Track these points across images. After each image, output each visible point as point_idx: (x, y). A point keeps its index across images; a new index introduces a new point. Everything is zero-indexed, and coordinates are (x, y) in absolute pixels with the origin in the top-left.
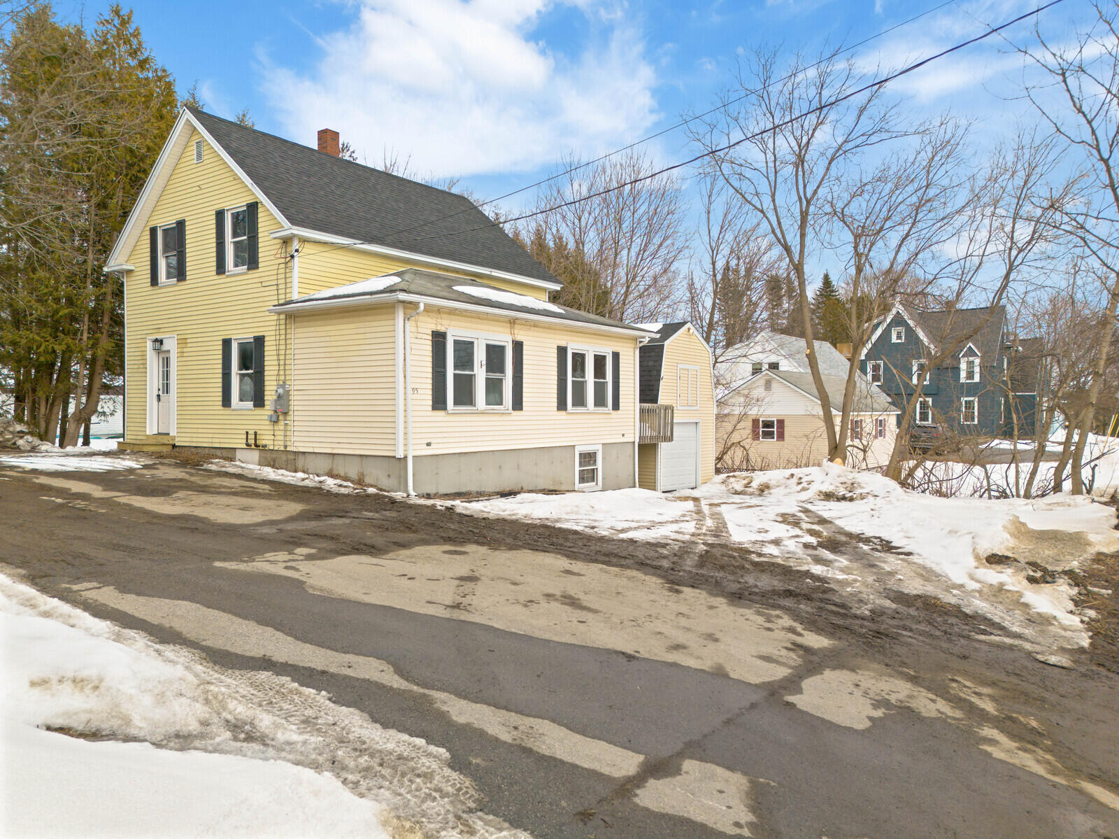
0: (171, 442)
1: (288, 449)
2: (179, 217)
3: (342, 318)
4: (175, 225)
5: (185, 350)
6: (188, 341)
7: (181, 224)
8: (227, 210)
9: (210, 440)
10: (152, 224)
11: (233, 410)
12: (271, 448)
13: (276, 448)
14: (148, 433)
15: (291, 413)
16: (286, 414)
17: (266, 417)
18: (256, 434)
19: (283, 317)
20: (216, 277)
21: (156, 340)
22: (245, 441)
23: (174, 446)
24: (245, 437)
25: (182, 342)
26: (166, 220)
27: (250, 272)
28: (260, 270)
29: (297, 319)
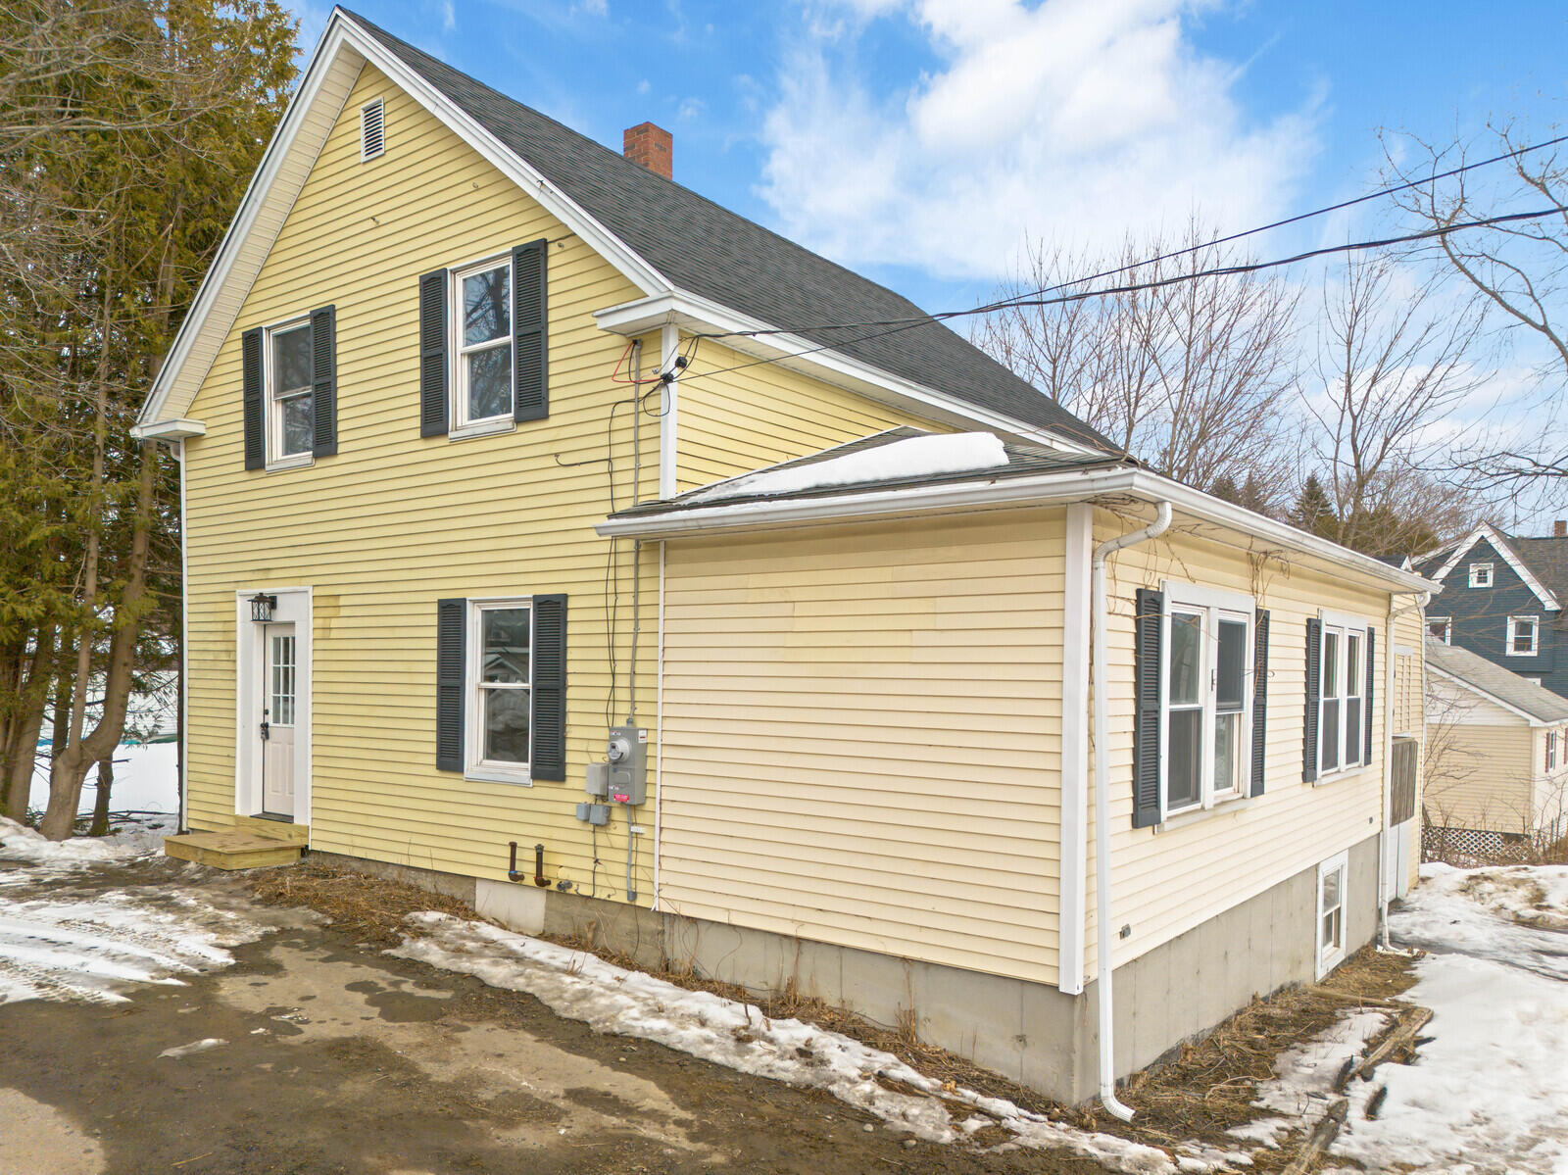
0: (298, 842)
1: (640, 902)
2: (319, 302)
3: (840, 550)
4: (307, 323)
5: (334, 623)
6: (342, 601)
7: (324, 319)
8: (454, 272)
9: (404, 849)
10: (248, 323)
11: (469, 781)
12: (586, 891)
13: (601, 894)
14: (238, 812)
15: (649, 805)
16: (633, 807)
17: (572, 810)
18: (540, 851)
19: (627, 545)
20: (422, 445)
21: (260, 599)
22: (507, 864)
23: (304, 851)
24: (507, 852)
25: (327, 603)
26: (289, 310)
27: (522, 428)
28: (552, 422)
29: (672, 553)
